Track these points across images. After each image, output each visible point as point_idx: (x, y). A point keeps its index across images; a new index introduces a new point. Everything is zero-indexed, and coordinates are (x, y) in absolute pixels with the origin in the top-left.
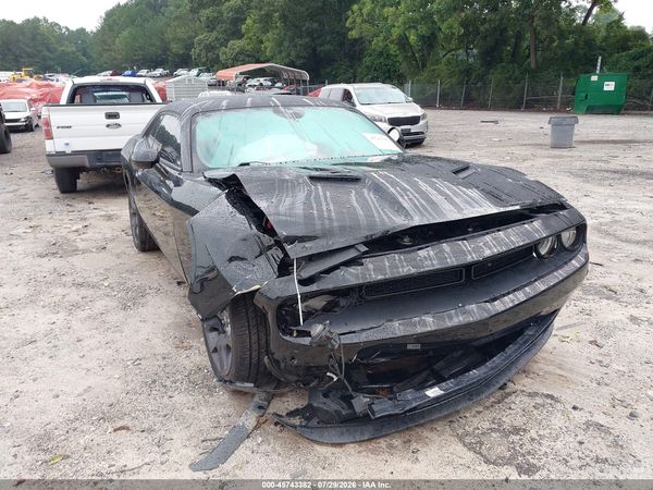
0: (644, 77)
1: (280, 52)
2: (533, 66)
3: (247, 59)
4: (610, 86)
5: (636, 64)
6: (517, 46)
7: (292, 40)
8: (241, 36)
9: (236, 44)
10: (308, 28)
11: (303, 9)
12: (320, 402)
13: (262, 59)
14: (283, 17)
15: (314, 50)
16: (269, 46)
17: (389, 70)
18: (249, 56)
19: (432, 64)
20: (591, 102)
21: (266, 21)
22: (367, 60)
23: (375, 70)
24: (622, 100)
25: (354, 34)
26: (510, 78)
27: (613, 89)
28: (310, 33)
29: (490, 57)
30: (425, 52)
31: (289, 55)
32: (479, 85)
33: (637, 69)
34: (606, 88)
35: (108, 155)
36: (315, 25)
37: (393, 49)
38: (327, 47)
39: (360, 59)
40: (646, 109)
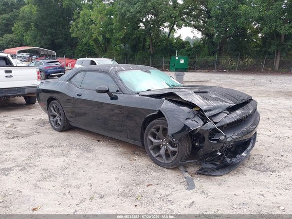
0: (191, 58)
1: (35, 41)
2: (152, 53)
3: (15, 44)
4: (182, 61)
5: (188, 53)
6: (144, 44)
7: (41, 36)
8: (11, 32)
9: (8, 36)
10: (49, 31)
11: (46, 22)
12: (205, 166)
13: (24, 44)
14: (36, 25)
15: (53, 41)
16: (28, 38)
17: (90, 52)
18: (16, 42)
19: (110, 50)
20: (176, 67)
21: (27, 26)
22: (79, 47)
23: (83, 51)
24: (187, 67)
25: (73, 35)
26: (144, 57)
27: (183, 62)
28: (51, 34)
29: (135, 48)
30: (106, 45)
31: (40, 43)
32: (131, 59)
33: (189, 55)
34: (181, 62)
35: (5, 91)
36: (53, 30)
37: (91, 42)
38: (60, 40)
39: (75, 46)
40: (194, 70)
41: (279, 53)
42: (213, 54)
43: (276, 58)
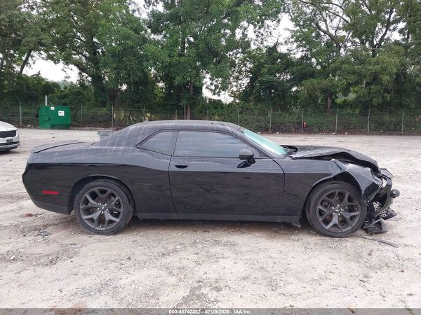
4: (61, 113)
20: (53, 122)
27: (63, 114)
40: (79, 126)
41: (189, 109)
42: (104, 104)
43: (186, 115)
